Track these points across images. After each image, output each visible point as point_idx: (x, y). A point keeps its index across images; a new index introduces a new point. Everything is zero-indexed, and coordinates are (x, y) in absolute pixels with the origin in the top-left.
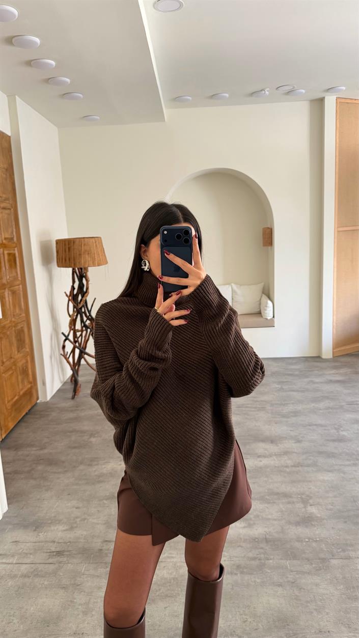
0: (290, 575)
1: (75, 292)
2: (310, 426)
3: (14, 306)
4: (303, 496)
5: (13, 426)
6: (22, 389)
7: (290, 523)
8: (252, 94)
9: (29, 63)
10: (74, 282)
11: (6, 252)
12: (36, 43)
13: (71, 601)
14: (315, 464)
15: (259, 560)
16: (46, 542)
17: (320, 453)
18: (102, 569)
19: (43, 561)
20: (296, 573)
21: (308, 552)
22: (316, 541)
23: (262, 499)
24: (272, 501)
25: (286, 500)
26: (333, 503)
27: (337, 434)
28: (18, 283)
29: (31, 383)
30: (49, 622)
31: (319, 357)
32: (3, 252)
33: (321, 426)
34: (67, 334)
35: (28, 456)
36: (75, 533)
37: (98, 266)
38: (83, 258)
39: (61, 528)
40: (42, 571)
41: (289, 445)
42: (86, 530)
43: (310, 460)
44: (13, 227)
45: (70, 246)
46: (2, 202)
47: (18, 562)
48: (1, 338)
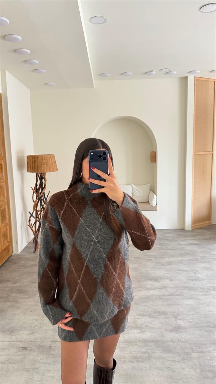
0: (167, 363)
1: (38, 187)
2: (178, 271)
3: (1, 195)
4: (175, 314)
6: (3, 246)
7: (166, 330)
8: (146, 73)
9: (15, 51)
10: (37, 181)
12: (19, 39)
13: (32, 379)
14: (181, 294)
15: (149, 353)
16: (16, 341)
17: (185, 288)
18: (51, 359)
19: (14, 354)
20: (170, 361)
21: (177, 348)
22: (183, 342)
24: (156, 317)
25: (165, 316)
26: (193, 318)
27: (195, 276)
28: (3, 181)
29: (9, 242)
31: (183, 230)
33: (185, 271)
34: (32, 213)
35: (6, 287)
36: (35, 336)
37: (52, 172)
38: (43, 167)
39: (26, 332)
40: (13, 360)
41: (166, 282)
42: (41, 334)
43: (179, 291)
44: (1, 148)
45: (35, 159)
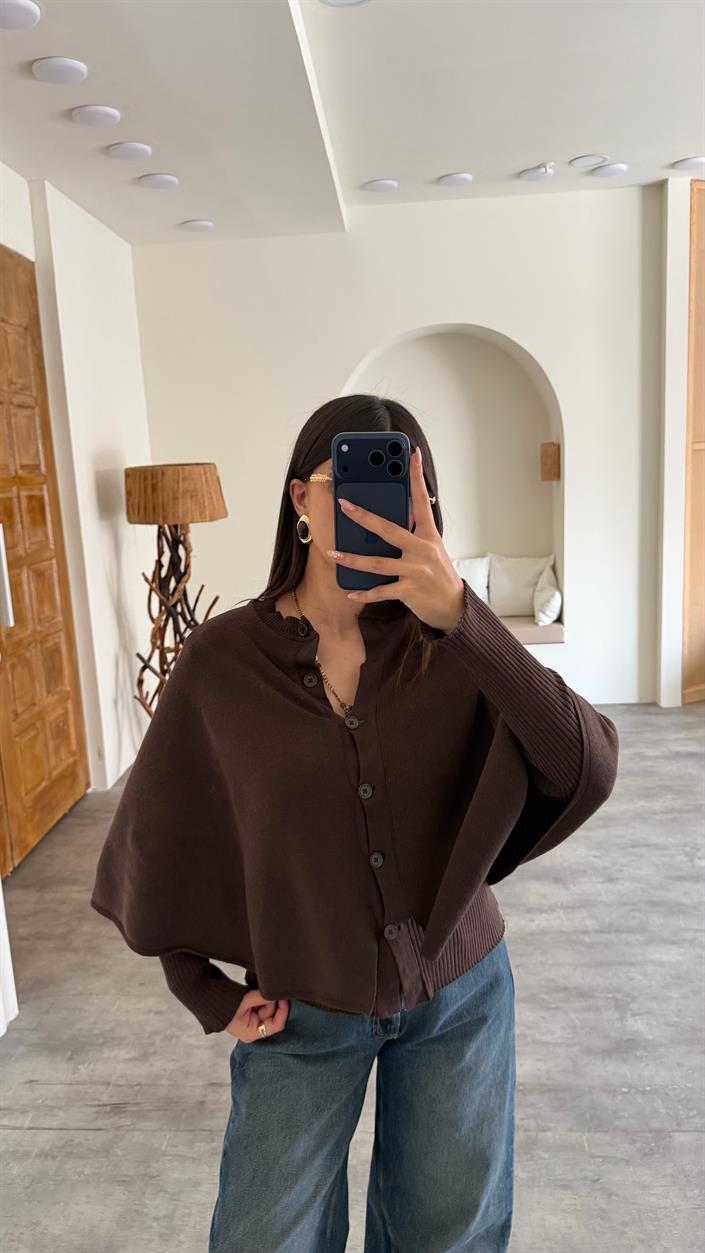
0: (590, 1164)
1: (164, 573)
2: (634, 846)
3: (41, 602)
4: (619, 996)
5: (36, 843)
6: (55, 768)
7: (589, 1051)
8: (520, 174)
9: (70, 114)
10: (161, 553)
11: (24, 493)
12: (79, 72)
13: (137, 1212)
14: (642, 928)
15: (526, 1130)
16: (92, 1083)
18: (202, 1145)
19: (84, 1125)
20: (599, 1160)
21: (622, 1114)
22: (644, 1092)
23: (534, 1000)
24: (553, 1006)
25: (584, 1004)
26: (679, 1011)
27: (689, 864)
28: (48, 554)
29: (73, 754)
31: (655, 704)
32: (18, 493)
33: (658, 847)
34: (146, 657)
35: (63, 902)
36: (151, 1065)
37: (211, 520)
38: (180, 505)
39: (123, 1054)
40: (80, 1144)
41: (591, 886)
42: (173, 1060)
43: (634, 918)
44: (37, 444)
45: (155, 481)
46: (15, 393)
47: (32, 1125)
48: (13, 667)
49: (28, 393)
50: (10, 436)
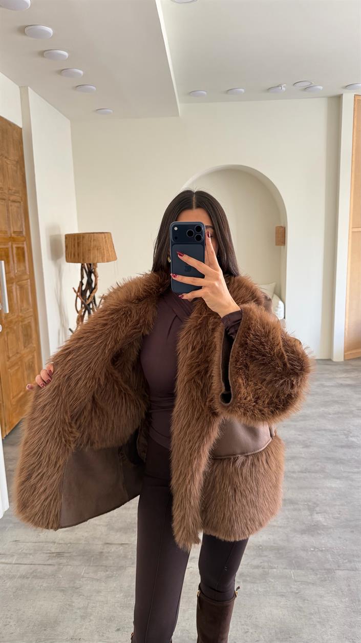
0: (294, 585)
1: (84, 288)
2: (319, 430)
3: (22, 301)
4: (310, 504)
7: (295, 530)
8: (269, 90)
9: (42, 54)
10: (82, 277)
11: (14, 246)
12: (49, 33)
13: (69, 605)
14: (322, 471)
15: (263, 568)
16: (46, 542)
17: (328, 459)
18: (101, 573)
19: (40, 562)
20: (299, 583)
21: (313, 561)
22: (322, 551)
25: (292, 507)
26: (340, 511)
27: (346, 439)
28: (26, 277)
30: (47, 625)
31: (330, 360)
32: (12, 246)
33: (331, 431)
36: (76, 534)
37: (107, 262)
38: (92, 254)
40: (41, 572)
41: (297, 450)
42: (87, 531)
43: (318, 465)
44: (22, 221)
45: (79, 241)
46: (11, 195)
47: (17, 562)
48: (8, 333)
49: (18, 195)
50: (8, 217)
